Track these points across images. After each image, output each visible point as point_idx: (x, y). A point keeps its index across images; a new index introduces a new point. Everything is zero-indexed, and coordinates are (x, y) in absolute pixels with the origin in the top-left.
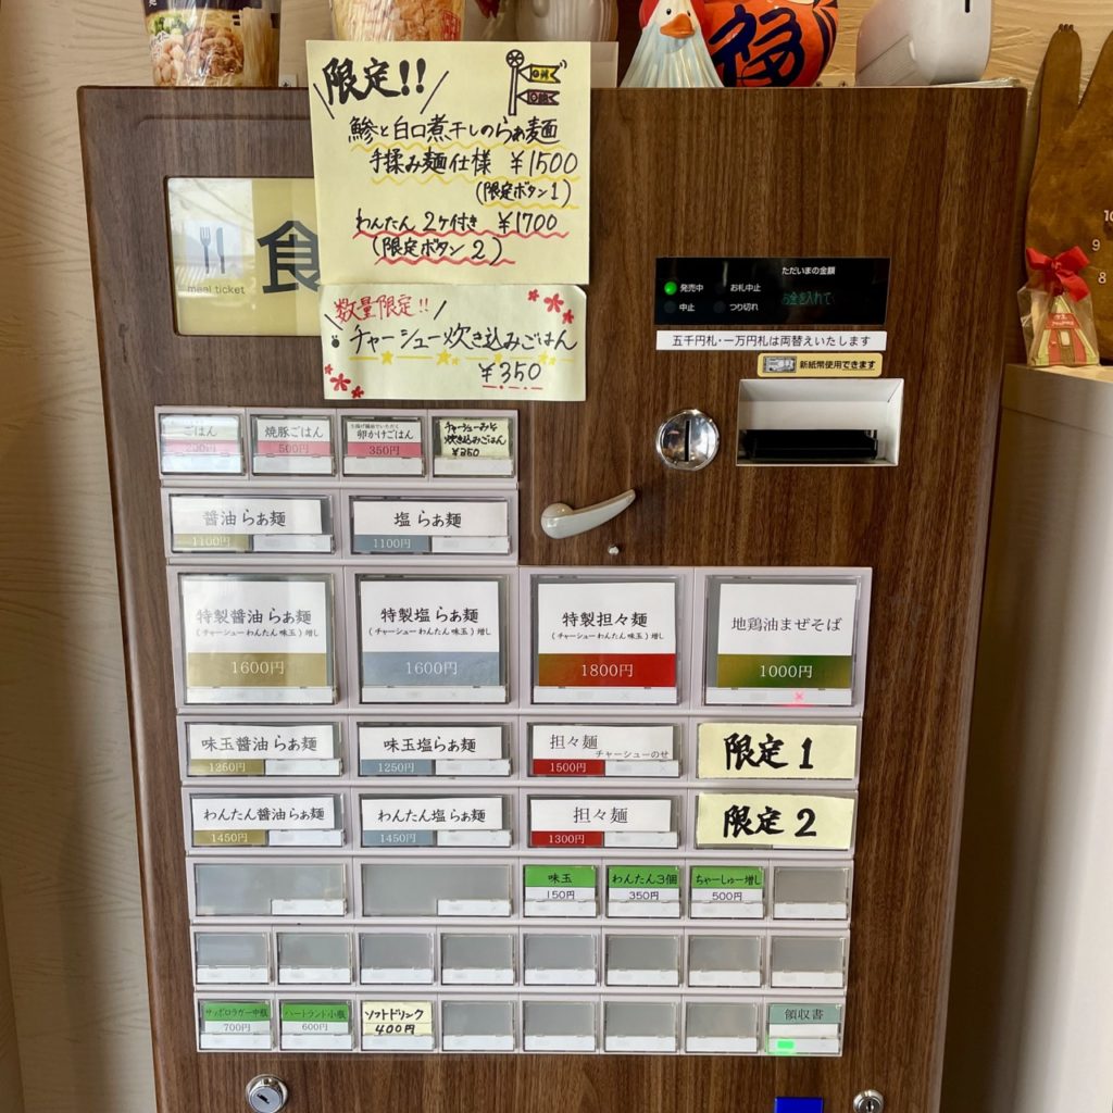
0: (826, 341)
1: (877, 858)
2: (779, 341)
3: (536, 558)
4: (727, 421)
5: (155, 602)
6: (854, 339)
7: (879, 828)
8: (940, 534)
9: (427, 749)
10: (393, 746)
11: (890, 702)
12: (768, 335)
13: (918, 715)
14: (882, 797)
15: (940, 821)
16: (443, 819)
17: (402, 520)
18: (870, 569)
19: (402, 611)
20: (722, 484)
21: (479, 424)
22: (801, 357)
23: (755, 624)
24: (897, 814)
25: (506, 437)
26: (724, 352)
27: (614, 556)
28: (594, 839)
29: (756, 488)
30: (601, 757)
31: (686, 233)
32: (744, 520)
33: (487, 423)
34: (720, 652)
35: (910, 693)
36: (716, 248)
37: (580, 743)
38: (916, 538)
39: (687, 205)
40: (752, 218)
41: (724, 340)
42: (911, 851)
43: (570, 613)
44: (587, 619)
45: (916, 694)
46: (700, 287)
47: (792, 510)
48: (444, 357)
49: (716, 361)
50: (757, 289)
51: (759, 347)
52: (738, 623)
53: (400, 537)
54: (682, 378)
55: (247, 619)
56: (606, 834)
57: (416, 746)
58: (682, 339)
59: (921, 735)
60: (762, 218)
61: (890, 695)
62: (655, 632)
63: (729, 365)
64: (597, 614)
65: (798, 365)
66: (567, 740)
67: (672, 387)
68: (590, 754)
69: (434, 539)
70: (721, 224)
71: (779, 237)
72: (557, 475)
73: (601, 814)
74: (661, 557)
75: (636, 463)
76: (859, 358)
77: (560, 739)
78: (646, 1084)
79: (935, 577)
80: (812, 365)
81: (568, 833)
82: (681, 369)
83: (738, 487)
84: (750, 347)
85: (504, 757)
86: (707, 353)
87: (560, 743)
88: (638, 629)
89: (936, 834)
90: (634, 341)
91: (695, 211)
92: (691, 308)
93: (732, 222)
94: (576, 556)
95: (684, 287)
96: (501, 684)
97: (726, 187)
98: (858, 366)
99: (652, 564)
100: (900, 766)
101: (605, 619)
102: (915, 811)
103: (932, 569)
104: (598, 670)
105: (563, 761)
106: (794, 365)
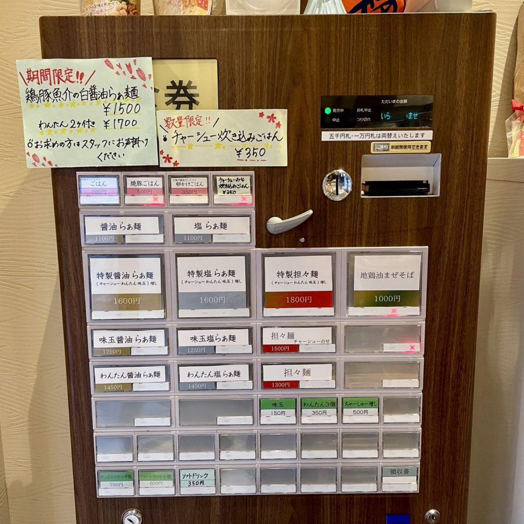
0: (404, 136)
1: (434, 391)
2: (381, 136)
3: (264, 244)
4: (356, 175)
5: (76, 270)
6: (417, 134)
7: (434, 376)
8: (461, 230)
9: (212, 341)
10: (195, 339)
11: (439, 313)
12: (375, 133)
13: (452, 319)
14: (436, 361)
15: (464, 372)
16: (219, 376)
17: (198, 226)
18: (427, 247)
19: (198, 272)
20: (355, 207)
21: (235, 178)
22: (391, 144)
23: (372, 275)
24: (443, 369)
25: (249, 185)
26: (354, 141)
27: (302, 243)
28: (295, 385)
29: (371, 208)
30: (297, 343)
31: (335, 84)
32: (365, 224)
33: (240, 178)
34: (355, 290)
35: (448, 308)
36: (350, 91)
37: (286, 336)
38: (449, 232)
39: (335, 70)
40: (366, 76)
41: (354, 136)
42: (450, 388)
43: (280, 272)
44: (289, 274)
45: (451, 309)
46: (342, 110)
47: (388, 219)
48: (218, 146)
49: (351, 146)
50: (370, 111)
51: (371, 139)
52: (363, 275)
53: (197, 235)
54: (334, 154)
55: (121, 277)
56: (300, 382)
57: (206, 339)
58: (334, 135)
59: (454, 329)
60: (372, 76)
61: (438, 309)
62: (322, 280)
63: (357, 148)
64: (294, 272)
65: (390, 147)
66: (279, 335)
67: (329, 160)
68: (291, 342)
69: (213, 235)
70: (352, 80)
71: (380, 86)
72: (274, 203)
73: (297, 372)
74: (325, 243)
75: (312, 197)
76: (420, 143)
77: (276, 334)
78: (322, 509)
79: (459, 251)
80: (397, 147)
81: (281, 382)
82: (334, 150)
83: (362, 208)
84: (367, 139)
85: (249, 344)
86: (346, 141)
87: (276, 336)
88: (314, 278)
89: (463, 378)
90: (311, 136)
91: (339, 73)
92: (338, 120)
93: (357, 78)
94: (283, 242)
95: (334, 110)
96: (247, 307)
97: (354, 61)
98: (419, 148)
99: (321, 247)
100: (444, 345)
101: (298, 274)
102: (452, 367)
103: (457, 247)
104: (295, 299)
105: (277, 346)
106: (388, 147)
